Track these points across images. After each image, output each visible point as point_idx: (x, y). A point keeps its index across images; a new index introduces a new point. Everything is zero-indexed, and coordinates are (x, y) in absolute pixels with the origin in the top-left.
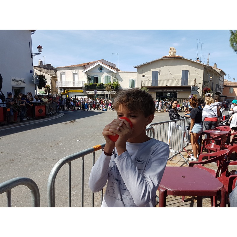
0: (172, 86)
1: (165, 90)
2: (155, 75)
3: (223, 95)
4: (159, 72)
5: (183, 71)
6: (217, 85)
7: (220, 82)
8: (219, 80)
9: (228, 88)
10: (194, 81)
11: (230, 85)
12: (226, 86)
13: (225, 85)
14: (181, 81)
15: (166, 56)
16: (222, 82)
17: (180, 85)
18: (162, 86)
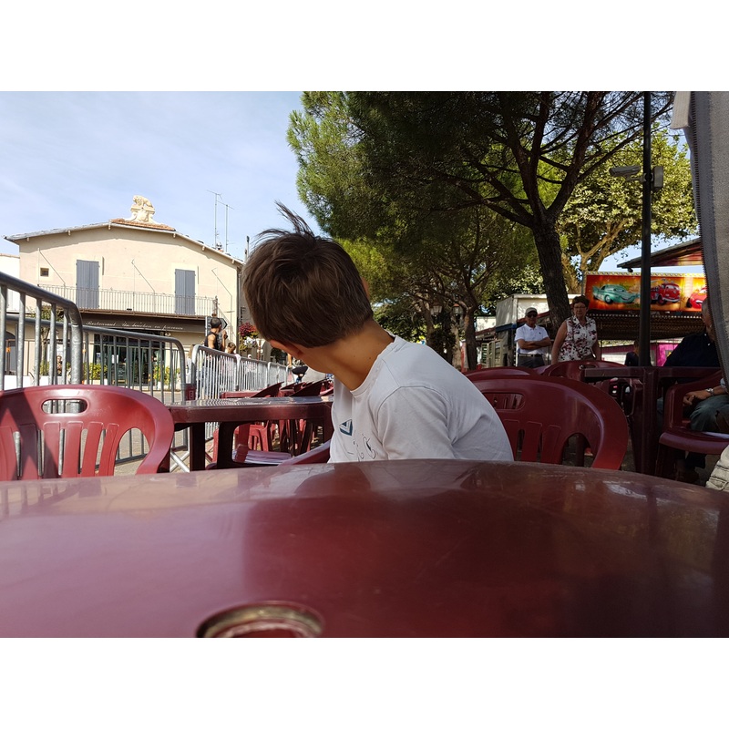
1: (126, 325)
2: (88, 272)
4: (101, 264)
5: (177, 272)
10: (211, 305)
14: (174, 299)
15: (123, 221)
17: (173, 313)
18: (113, 311)
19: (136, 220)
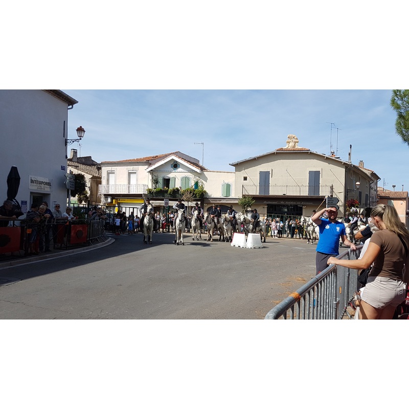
0: (294, 196)
1: (282, 203)
2: (265, 178)
4: (271, 173)
5: (310, 172)
6: (367, 195)
7: (372, 191)
8: (370, 187)
9: (385, 200)
10: (329, 189)
12: (381, 198)
13: (380, 196)
14: (308, 188)
15: (282, 149)
16: (375, 190)
17: (307, 195)
18: (276, 196)
19: (289, 148)
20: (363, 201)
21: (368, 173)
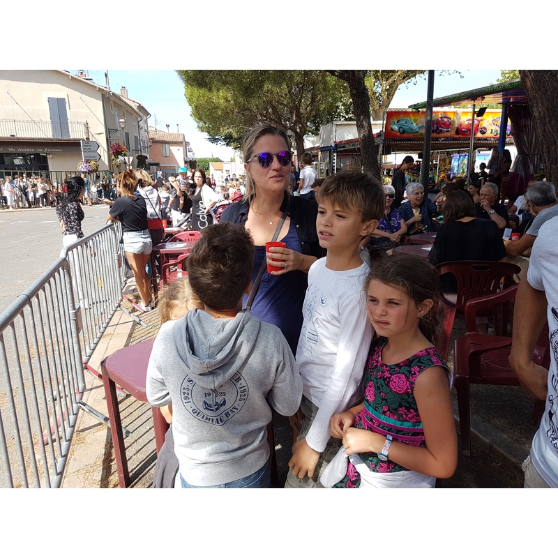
0: (29, 139)
1: (11, 150)
3: (152, 161)
5: (50, 100)
6: (136, 137)
7: (142, 132)
8: (139, 126)
9: (159, 145)
10: (83, 129)
11: (161, 139)
12: (154, 141)
13: (152, 139)
14: (50, 125)
16: (145, 131)
17: (51, 137)
20: (132, 146)
21: (134, 106)
